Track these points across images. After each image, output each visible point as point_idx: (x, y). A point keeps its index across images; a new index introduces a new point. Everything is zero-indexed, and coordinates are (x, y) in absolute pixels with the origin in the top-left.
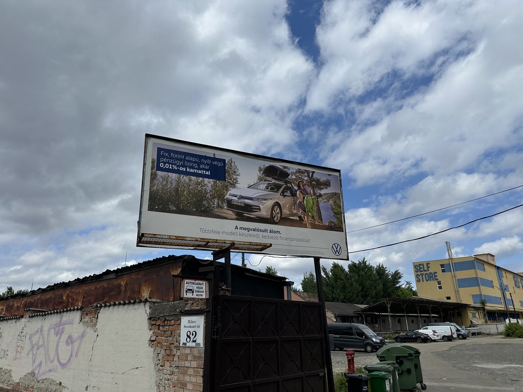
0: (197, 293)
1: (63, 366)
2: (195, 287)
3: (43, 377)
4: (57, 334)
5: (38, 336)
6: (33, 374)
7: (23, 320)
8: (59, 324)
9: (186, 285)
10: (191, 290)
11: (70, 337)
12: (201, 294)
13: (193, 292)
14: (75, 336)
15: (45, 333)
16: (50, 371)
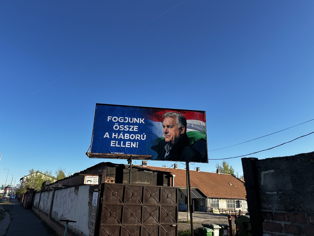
0: (94, 182)
1: (69, 212)
2: (92, 179)
3: (65, 217)
4: (69, 197)
5: (64, 198)
6: (62, 215)
7: (62, 190)
8: (70, 193)
9: (87, 178)
10: (90, 180)
11: (72, 198)
12: (96, 182)
13: (91, 181)
14: (73, 198)
15: (67, 196)
16: (66, 214)
